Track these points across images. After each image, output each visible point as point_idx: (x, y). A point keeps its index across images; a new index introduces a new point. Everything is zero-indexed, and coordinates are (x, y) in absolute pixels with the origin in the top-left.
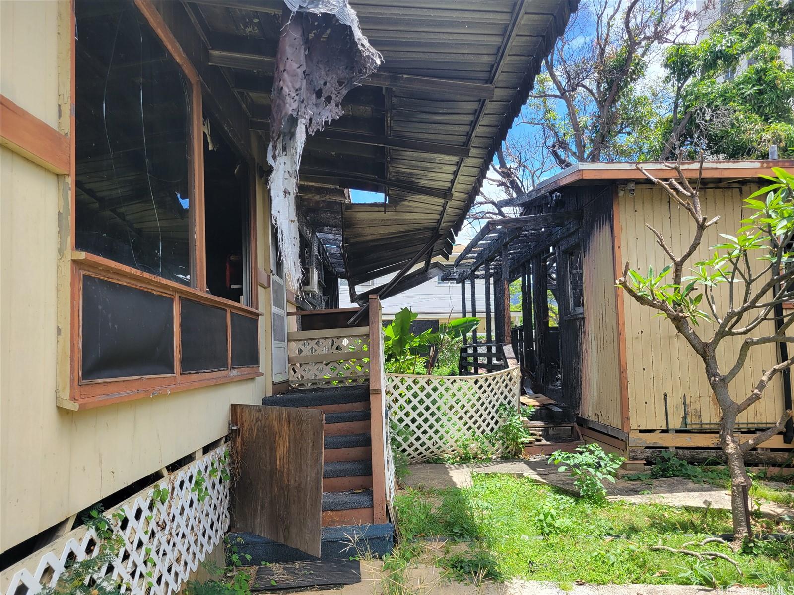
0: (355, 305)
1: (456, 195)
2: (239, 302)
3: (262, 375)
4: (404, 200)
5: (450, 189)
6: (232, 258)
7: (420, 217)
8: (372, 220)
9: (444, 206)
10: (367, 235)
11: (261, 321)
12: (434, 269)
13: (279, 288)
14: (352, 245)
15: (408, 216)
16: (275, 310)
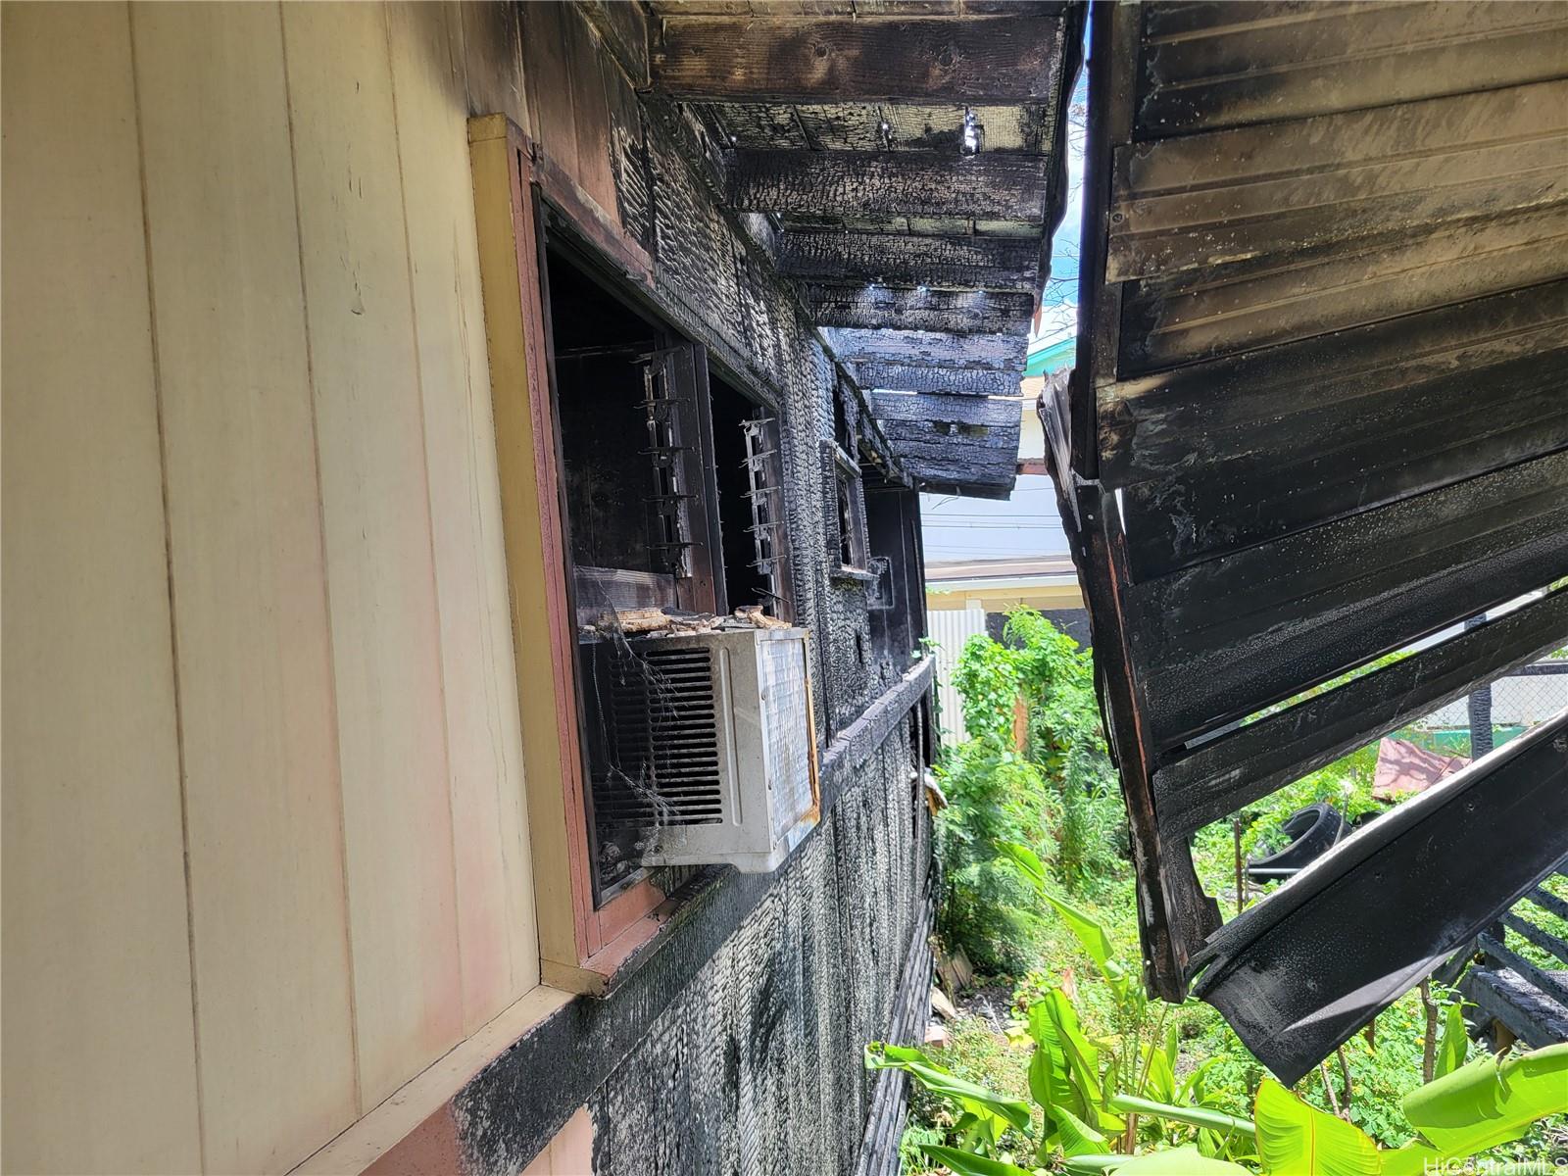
14: (1201, 383)
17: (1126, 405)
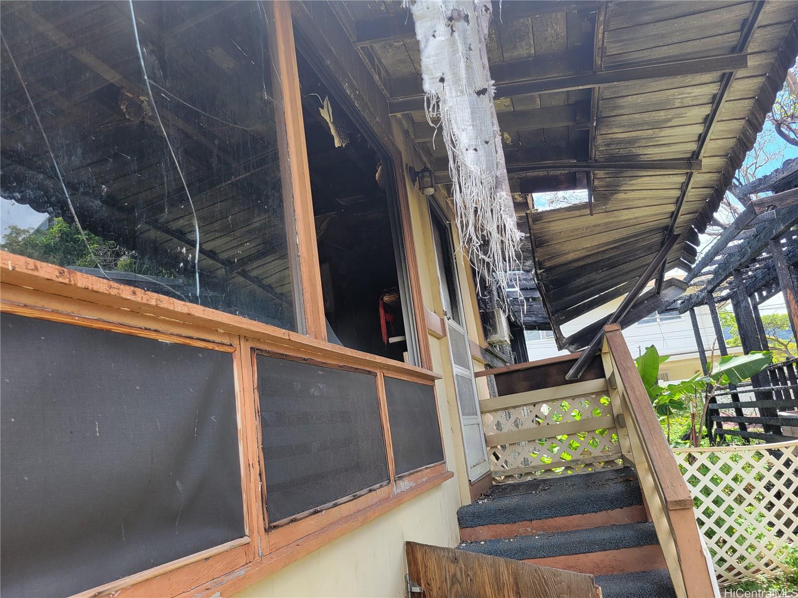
0: (565, 352)
1: (706, 162)
2: (403, 360)
3: (452, 475)
4: (618, 192)
5: (696, 155)
6: (386, 299)
7: (643, 214)
8: (573, 230)
9: (684, 188)
10: (566, 254)
11: (440, 387)
12: (669, 289)
13: (458, 339)
14: (549, 270)
15: (625, 215)
16: (457, 370)
17: (541, 273)
